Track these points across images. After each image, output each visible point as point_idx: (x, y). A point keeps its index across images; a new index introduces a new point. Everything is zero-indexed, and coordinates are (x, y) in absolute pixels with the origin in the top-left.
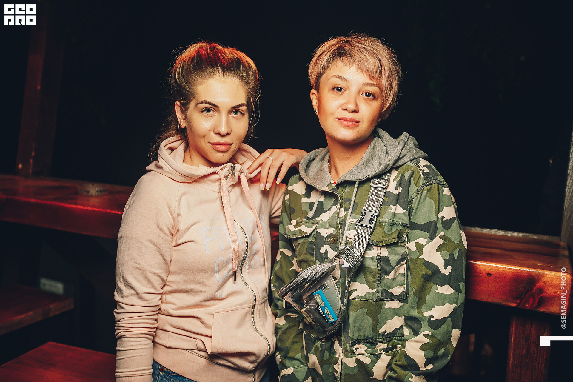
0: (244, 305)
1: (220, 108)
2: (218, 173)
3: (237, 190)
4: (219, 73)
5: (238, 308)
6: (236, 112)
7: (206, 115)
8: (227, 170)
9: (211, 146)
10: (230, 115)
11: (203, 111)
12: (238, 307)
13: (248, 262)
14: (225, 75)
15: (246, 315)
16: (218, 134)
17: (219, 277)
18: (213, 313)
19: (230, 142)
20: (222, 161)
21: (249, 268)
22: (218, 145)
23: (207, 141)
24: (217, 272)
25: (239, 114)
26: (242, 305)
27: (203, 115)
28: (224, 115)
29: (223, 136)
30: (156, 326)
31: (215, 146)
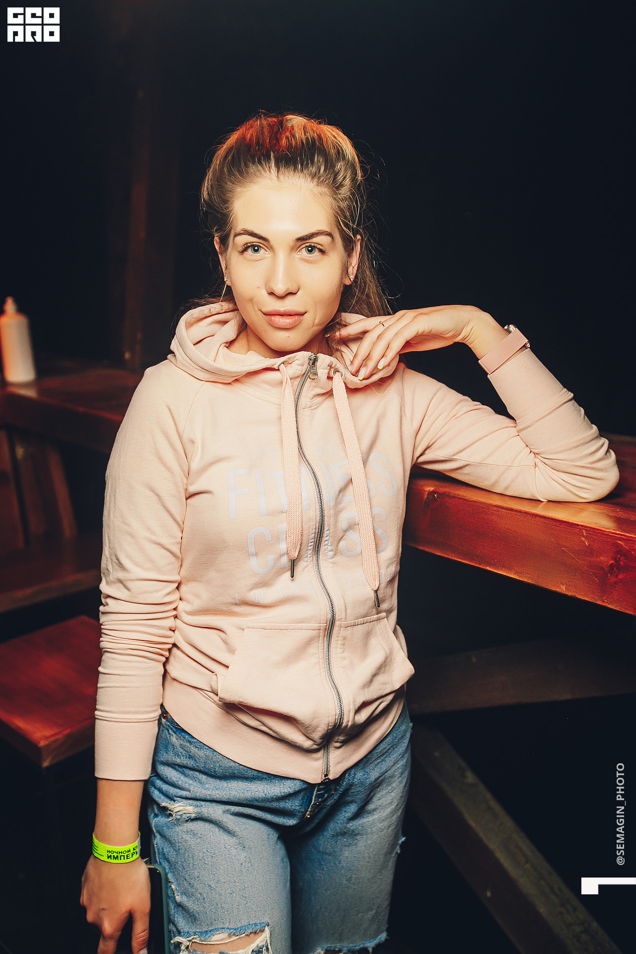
0: (307, 623)
1: (273, 242)
2: (278, 370)
3: (327, 403)
4: (270, 171)
5: (292, 628)
6: (310, 249)
7: (253, 258)
8: (298, 365)
9: (264, 318)
10: (297, 256)
11: (245, 250)
12: (294, 624)
13: (330, 544)
14: (281, 177)
15: (309, 642)
16: (272, 294)
17: (257, 565)
18: (244, 627)
19: (301, 309)
20: (289, 346)
21: (335, 554)
22: (276, 316)
23: (256, 309)
24: (253, 555)
25: (316, 253)
26: (302, 622)
27: (245, 258)
28: (282, 255)
29: (282, 298)
30: (171, 641)
31: (269, 317)
